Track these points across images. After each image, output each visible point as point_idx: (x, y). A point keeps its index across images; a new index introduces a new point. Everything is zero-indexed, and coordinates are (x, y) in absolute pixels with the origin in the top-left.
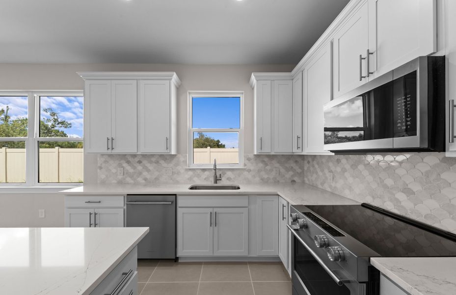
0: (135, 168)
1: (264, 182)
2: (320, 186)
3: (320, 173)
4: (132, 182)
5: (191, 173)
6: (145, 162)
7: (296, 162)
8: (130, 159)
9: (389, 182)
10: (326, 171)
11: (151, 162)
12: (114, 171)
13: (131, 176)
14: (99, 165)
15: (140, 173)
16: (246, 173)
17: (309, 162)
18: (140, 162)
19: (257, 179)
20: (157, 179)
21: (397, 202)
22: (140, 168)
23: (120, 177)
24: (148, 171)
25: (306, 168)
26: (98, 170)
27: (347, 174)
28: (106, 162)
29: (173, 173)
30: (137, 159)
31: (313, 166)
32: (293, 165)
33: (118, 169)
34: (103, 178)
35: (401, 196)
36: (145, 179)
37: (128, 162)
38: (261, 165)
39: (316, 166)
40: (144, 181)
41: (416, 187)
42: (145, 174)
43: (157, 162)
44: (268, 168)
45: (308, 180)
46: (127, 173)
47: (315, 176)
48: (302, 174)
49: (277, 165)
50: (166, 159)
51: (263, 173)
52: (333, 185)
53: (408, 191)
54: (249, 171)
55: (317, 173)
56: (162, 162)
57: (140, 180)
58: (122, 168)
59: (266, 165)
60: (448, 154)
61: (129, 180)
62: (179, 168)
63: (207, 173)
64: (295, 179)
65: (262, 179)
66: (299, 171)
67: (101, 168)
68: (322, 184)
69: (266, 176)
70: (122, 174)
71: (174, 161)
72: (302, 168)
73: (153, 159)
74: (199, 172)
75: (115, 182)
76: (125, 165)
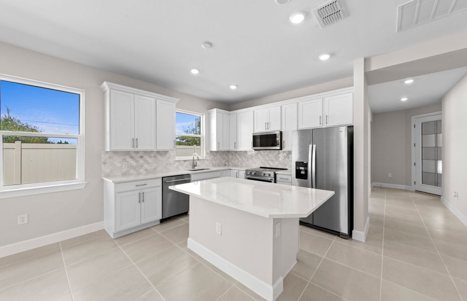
0: (137, 162)
1: (214, 165)
2: (240, 165)
3: (240, 159)
4: (135, 173)
5: (177, 163)
6: (146, 157)
7: (226, 155)
8: (134, 155)
9: (267, 159)
10: (243, 158)
11: (151, 157)
12: (119, 165)
13: (134, 168)
14: (103, 160)
15: (142, 166)
16: (206, 161)
17: (232, 155)
18: (142, 157)
19: (211, 165)
20: (155, 169)
21: (269, 164)
22: (141, 161)
23: (124, 170)
24: (148, 163)
25: (230, 158)
26: (103, 166)
27: (253, 158)
28: (110, 158)
29: (167, 164)
30: (139, 155)
31: (235, 156)
32: (225, 156)
33: (123, 163)
34: (107, 172)
35: (270, 162)
36: (146, 170)
37: (132, 157)
38: (213, 157)
39: (237, 156)
40: (145, 172)
41: (273, 159)
42: (146, 166)
43: (155, 157)
44: (216, 158)
45: (232, 163)
46: (131, 166)
47: (236, 161)
48: (228, 161)
49: (219, 157)
50: (161, 154)
51: (213, 161)
52: (247, 163)
53: (272, 161)
54: (208, 160)
55: (238, 159)
56: (159, 157)
57: (142, 171)
58: (127, 163)
59: (215, 157)
60: (283, 150)
61: (132, 171)
62: (170, 160)
63: (187, 163)
64: (226, 163)
65: (213, 165)
66: (227, 159)
67: (105, 163)
68: (241, 164)
69: (214, 163)
70: (127, 167)
71: (167, 156)
72: (228, 157)
73: (152, 155)
74: (182, 162)
75: (120, 174)
76: (129, 160)
